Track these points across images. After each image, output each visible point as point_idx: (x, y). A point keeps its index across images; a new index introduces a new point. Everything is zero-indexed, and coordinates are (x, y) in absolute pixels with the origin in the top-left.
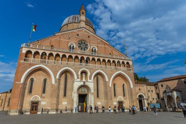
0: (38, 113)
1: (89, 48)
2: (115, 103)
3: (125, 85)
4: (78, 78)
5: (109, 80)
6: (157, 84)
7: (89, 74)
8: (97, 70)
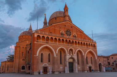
0: (48, 73)
1: (72, 34)
2: (88, 68)
3: (92, 58)
4: (68, 53)
5: (85, 55)
6: (109, 57)
7: (74, 51)
8: (78, 48)
